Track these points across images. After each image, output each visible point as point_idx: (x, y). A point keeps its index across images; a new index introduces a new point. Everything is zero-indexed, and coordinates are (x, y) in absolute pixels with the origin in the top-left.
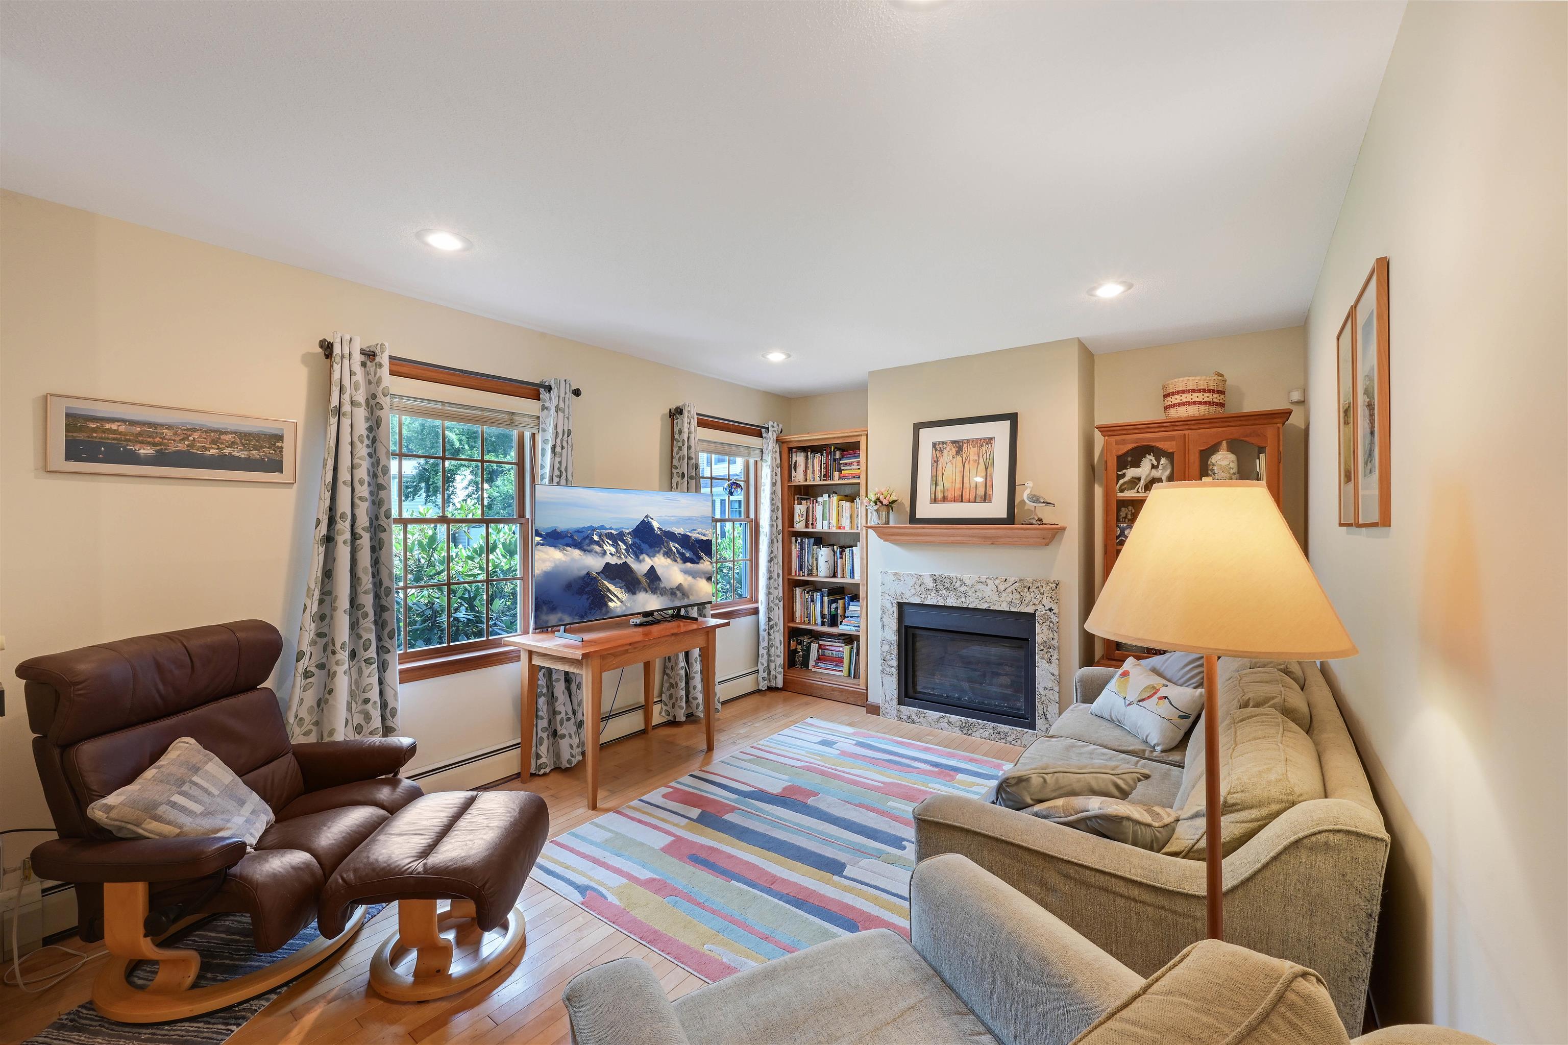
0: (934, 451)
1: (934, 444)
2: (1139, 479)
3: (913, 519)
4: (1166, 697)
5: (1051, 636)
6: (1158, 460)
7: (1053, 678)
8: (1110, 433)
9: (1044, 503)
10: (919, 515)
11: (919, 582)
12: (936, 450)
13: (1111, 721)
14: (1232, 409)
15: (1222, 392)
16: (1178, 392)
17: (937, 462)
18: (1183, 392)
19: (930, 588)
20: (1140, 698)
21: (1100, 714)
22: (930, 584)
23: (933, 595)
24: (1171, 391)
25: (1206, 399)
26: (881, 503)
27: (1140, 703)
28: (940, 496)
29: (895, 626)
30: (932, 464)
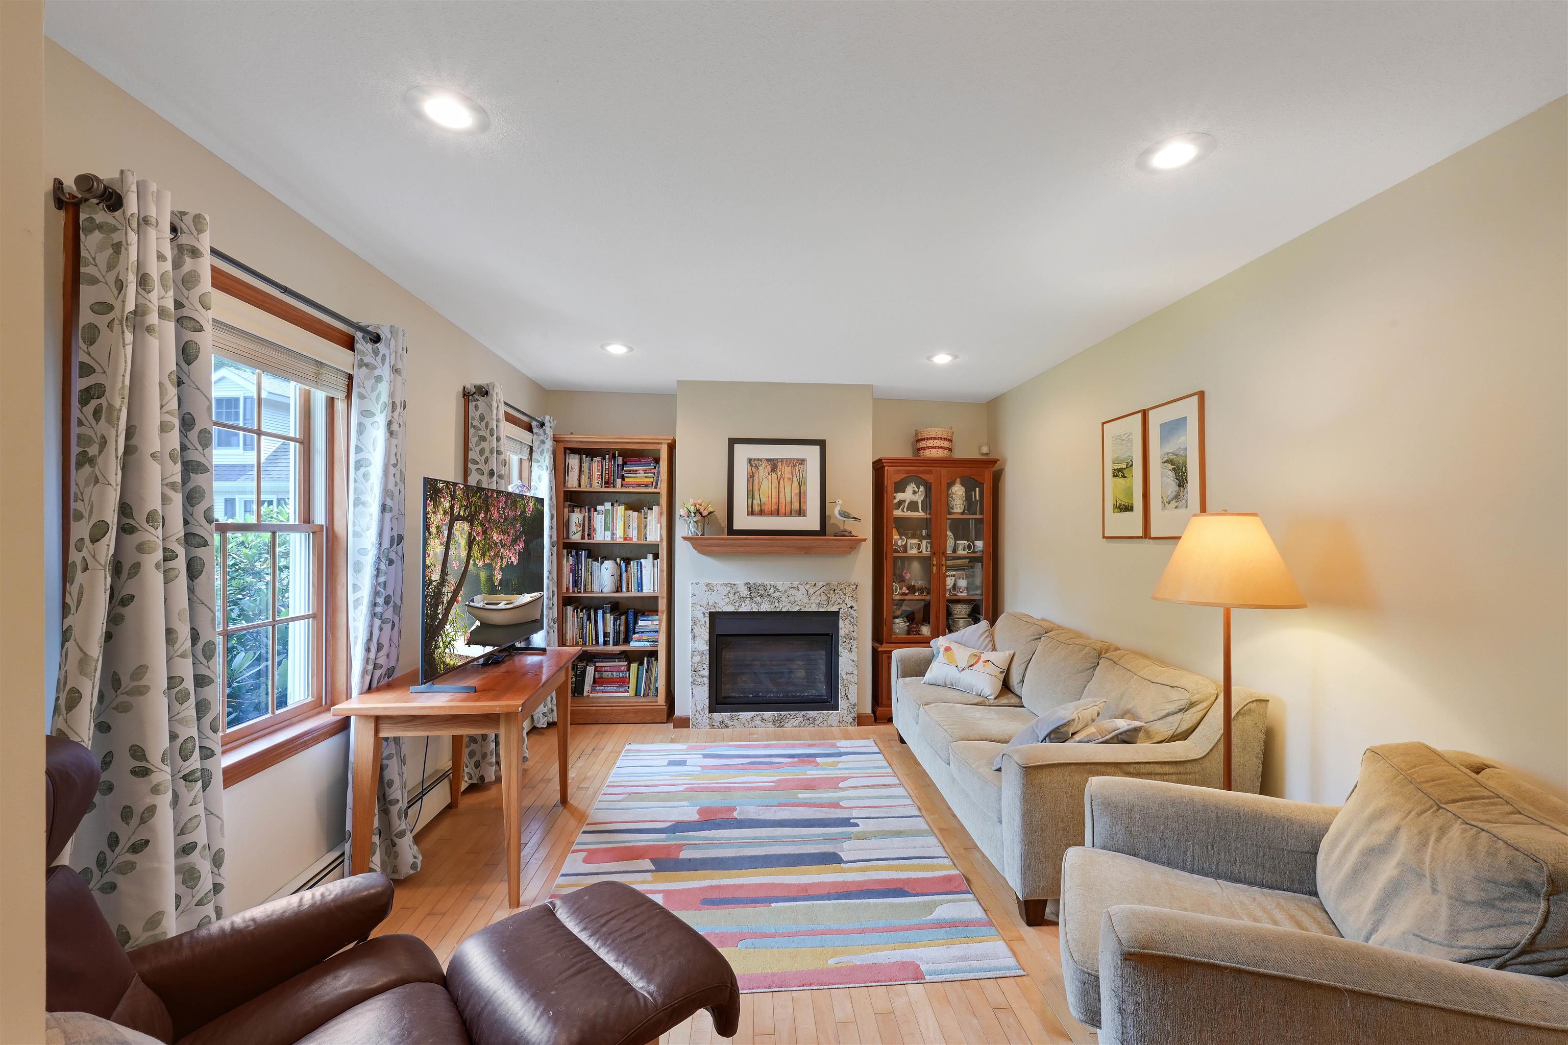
0: (750, 467)
1: (750, 461)
2: (904, 501)
3: (731, 531)
4: (989, 661)
5: (852, 629)
6: (919, 488)
7: (853, 663)
8: (890, 464)
9: (853, 518)
10: (736, 527)
11: (733, 591)
12: (751, 466)
13: (945, 686)
14: (958, 454)
15: (950, 441)
16: (931, 438)
17: (752, 477)
18: (935, 438)
19: (745, 596)
20: (970, 664)
21: (934, 682)
22: (745, 592)
23: (747, 602)
24: (926, 437)
25: (942, 445)
26: (701, 514)
27: (971, 668)
28: (757, 509)
29: (707, 637)
30: (748, 480)
